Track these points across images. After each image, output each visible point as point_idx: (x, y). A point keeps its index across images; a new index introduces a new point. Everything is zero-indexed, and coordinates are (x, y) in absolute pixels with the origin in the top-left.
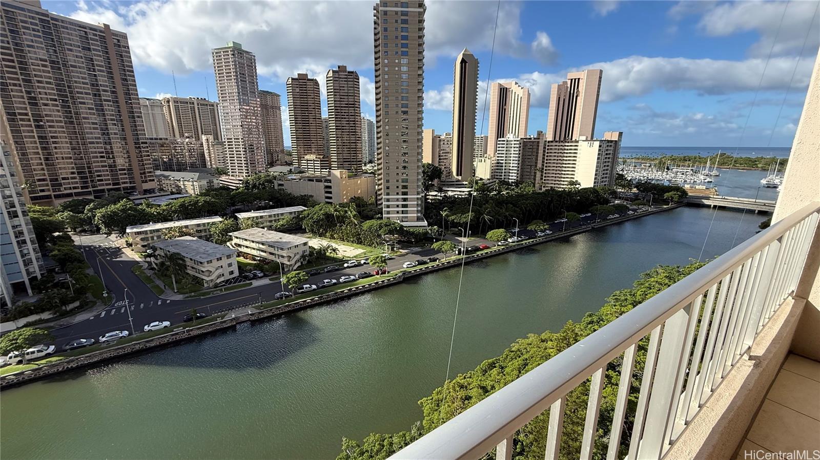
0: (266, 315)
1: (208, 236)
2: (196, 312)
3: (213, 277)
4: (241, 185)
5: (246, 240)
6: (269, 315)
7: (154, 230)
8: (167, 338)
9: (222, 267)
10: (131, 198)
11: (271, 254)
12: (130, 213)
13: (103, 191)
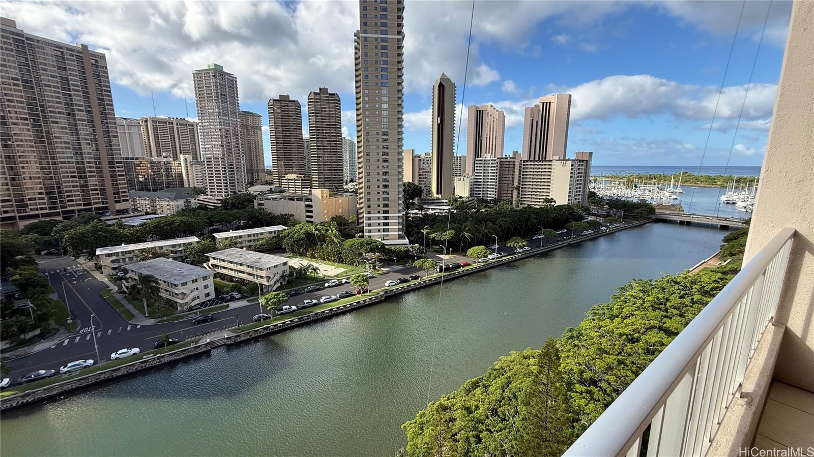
0: (243, 338)
1: (184, 257)
2: (167, 337)
3: (188, 299)
4: (220, 205)
5: (224, 261)
6: (246, 338)
7: (126, 252)
8: (137, 365)
9: (197, 289)
10: (103, 218)
11: (250, 274)
12: (101, 234)
13: (73, 211)
